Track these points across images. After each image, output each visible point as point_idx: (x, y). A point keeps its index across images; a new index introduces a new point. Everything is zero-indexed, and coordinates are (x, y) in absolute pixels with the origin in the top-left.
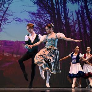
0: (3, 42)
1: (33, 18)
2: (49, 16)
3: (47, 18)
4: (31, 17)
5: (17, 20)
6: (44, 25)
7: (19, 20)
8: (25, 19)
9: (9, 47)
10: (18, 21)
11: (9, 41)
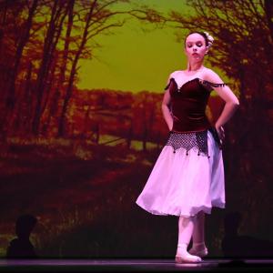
0: (93, 97)
1: (202, 10)
2: (261, 4)
3: (251, 7)
4: (195, 5)
5: (144, 15)
6: (240, 34)
7: (153, 17)
8: (173, 13)
9: (116, 113)
10: (150, 19)
11: (116, 93)
